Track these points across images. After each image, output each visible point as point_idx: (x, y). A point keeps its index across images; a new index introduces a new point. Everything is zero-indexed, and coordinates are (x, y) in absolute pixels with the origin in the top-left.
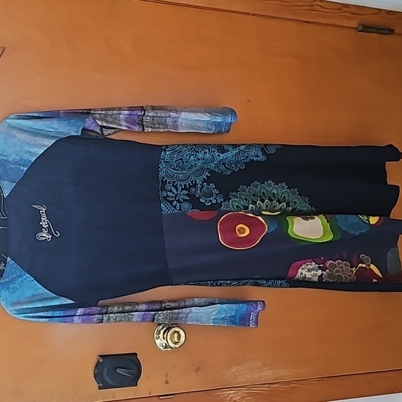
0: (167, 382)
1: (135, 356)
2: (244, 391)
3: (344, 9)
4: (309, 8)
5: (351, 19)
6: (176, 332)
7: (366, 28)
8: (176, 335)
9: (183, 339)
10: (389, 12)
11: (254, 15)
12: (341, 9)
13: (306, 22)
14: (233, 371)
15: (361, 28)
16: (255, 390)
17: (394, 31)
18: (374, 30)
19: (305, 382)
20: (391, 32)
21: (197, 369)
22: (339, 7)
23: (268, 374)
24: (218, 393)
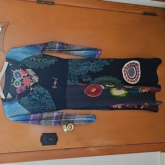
0: (68, 144)
1: (55, 134)
2: (97, 148)
3: (137, 7)
4: (123, 6)
5: (139, 10)
6: (70, 125)
7: (145, 14)
8: (70, 126)
9: (73, 128)
10: (154, 7)
11: (102, 9)
12: (135, 7)
13: (122, 12)
14: (93, 141)
15: (143, 14)
16: (101, 148)
17: (156, 14)
18: (149, 14)
19: (121, 146)
20: (156, 15)
21: (79, 140)
22: (135, 6)
23: (107, 143)
24: (87, 149)
